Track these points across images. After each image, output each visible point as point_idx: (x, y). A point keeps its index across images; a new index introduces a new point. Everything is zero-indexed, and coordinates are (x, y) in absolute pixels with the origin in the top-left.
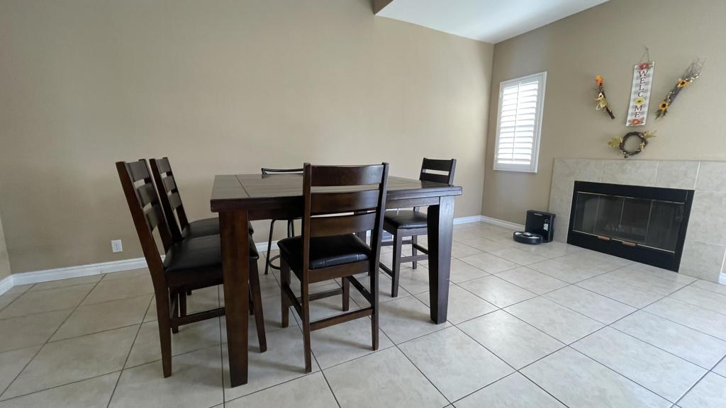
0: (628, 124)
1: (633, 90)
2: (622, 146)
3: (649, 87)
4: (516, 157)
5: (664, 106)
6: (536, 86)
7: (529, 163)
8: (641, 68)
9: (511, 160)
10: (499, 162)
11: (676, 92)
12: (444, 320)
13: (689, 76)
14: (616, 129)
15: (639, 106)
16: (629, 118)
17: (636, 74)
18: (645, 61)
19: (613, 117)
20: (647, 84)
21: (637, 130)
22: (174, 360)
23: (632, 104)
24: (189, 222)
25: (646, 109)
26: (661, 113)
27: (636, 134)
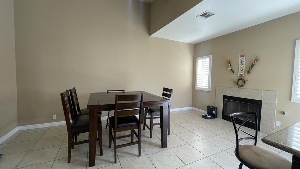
0: (239, 75)
1: (240, 64)
2: (237, 83)
3: (244, 63)
4: (203, 85)
5: (249, 70)
6: (209, 60)
7: (207, 88)
8: (241, 56)
9: (201, 86)
10: (197, 87)
11: (252, 66)
12: (166, 147)
13: (256, 60)
14: (235, 77)
15: (242, 69)
16: (239, 73)
17: (240, 58)
18: (242, 54)
19: (234, 73)
20: (243, 62)
21: (242, 78)
22: (71, 158)
23: (239, 68)
24: (80, 109)
25: (244, 71)
26: (249, 72)
27: (241, 79)
